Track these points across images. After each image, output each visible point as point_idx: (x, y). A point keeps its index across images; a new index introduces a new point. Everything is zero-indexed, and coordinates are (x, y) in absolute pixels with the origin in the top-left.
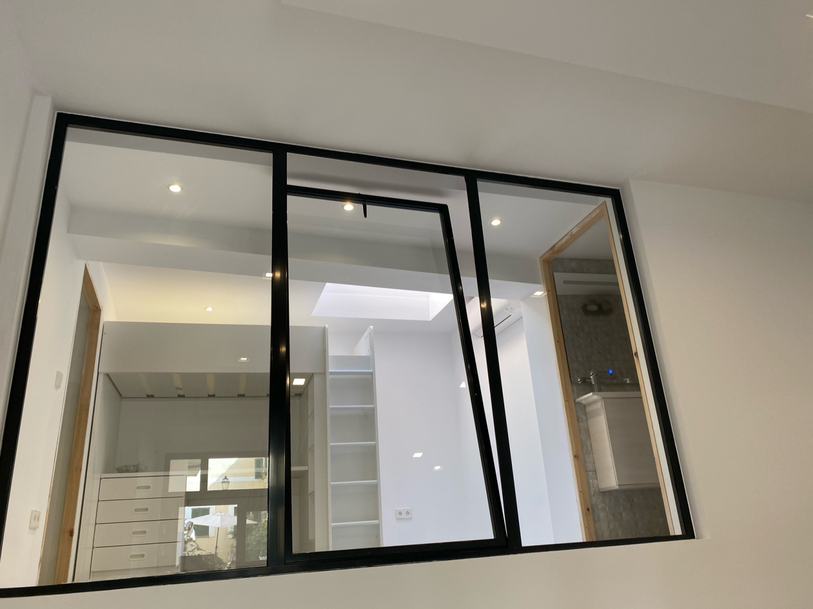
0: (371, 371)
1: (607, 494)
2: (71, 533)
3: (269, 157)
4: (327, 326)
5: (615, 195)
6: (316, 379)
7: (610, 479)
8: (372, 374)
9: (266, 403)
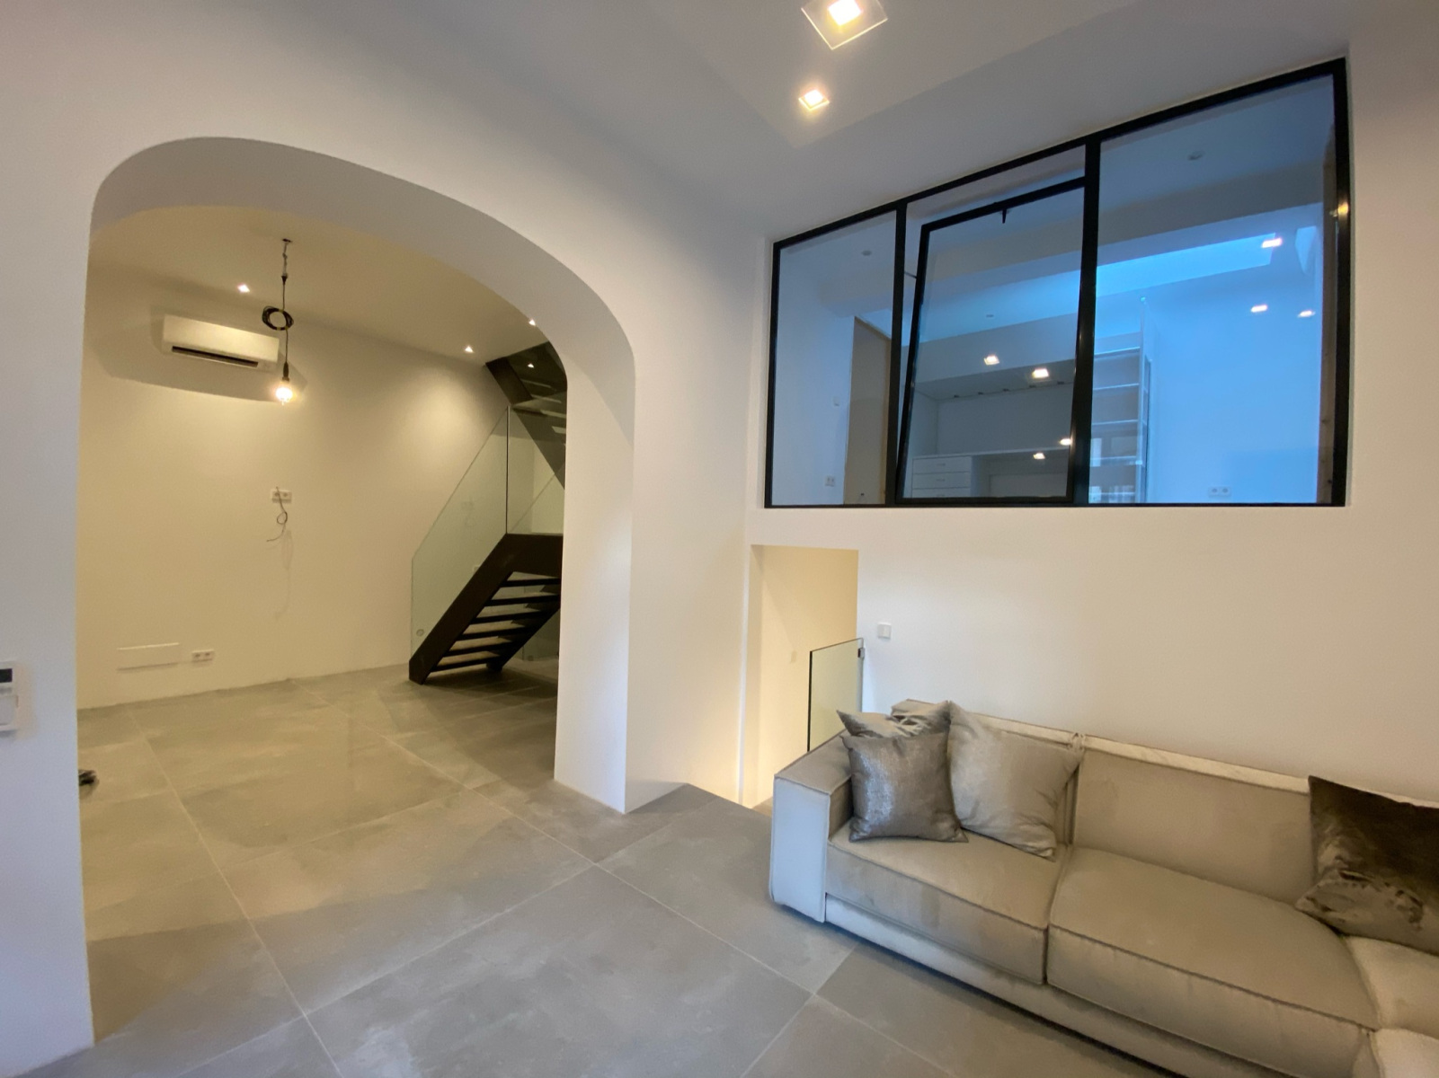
0: (1138, 347)
5: (1335, 69)
8: (1137, 351)
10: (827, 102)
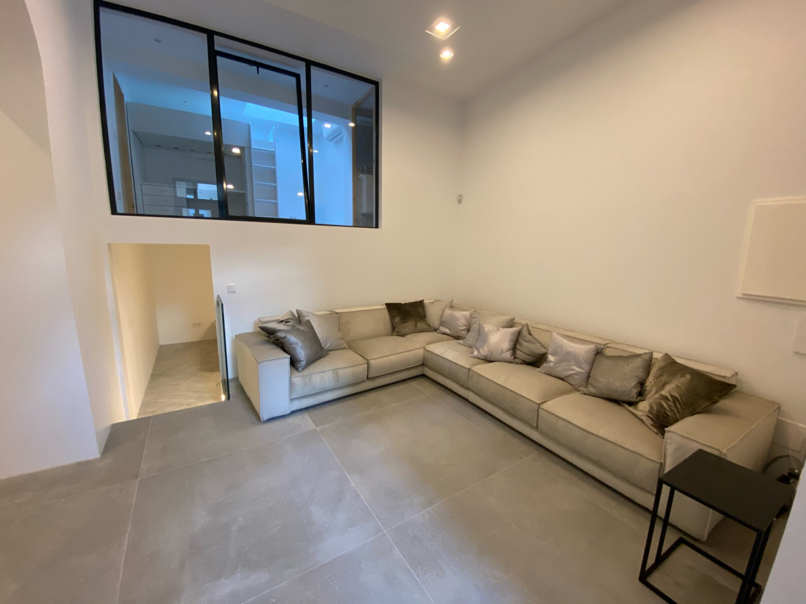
0: (274, 150)
1: (363, 215)
2: (133, 206)
3: (205, 36)
4: (250, 123)
5: (376, 84)
6: (246, 150)
7: (365, 210)
8: (274, 152)
9: (214, 163)
10: (453, 55)
